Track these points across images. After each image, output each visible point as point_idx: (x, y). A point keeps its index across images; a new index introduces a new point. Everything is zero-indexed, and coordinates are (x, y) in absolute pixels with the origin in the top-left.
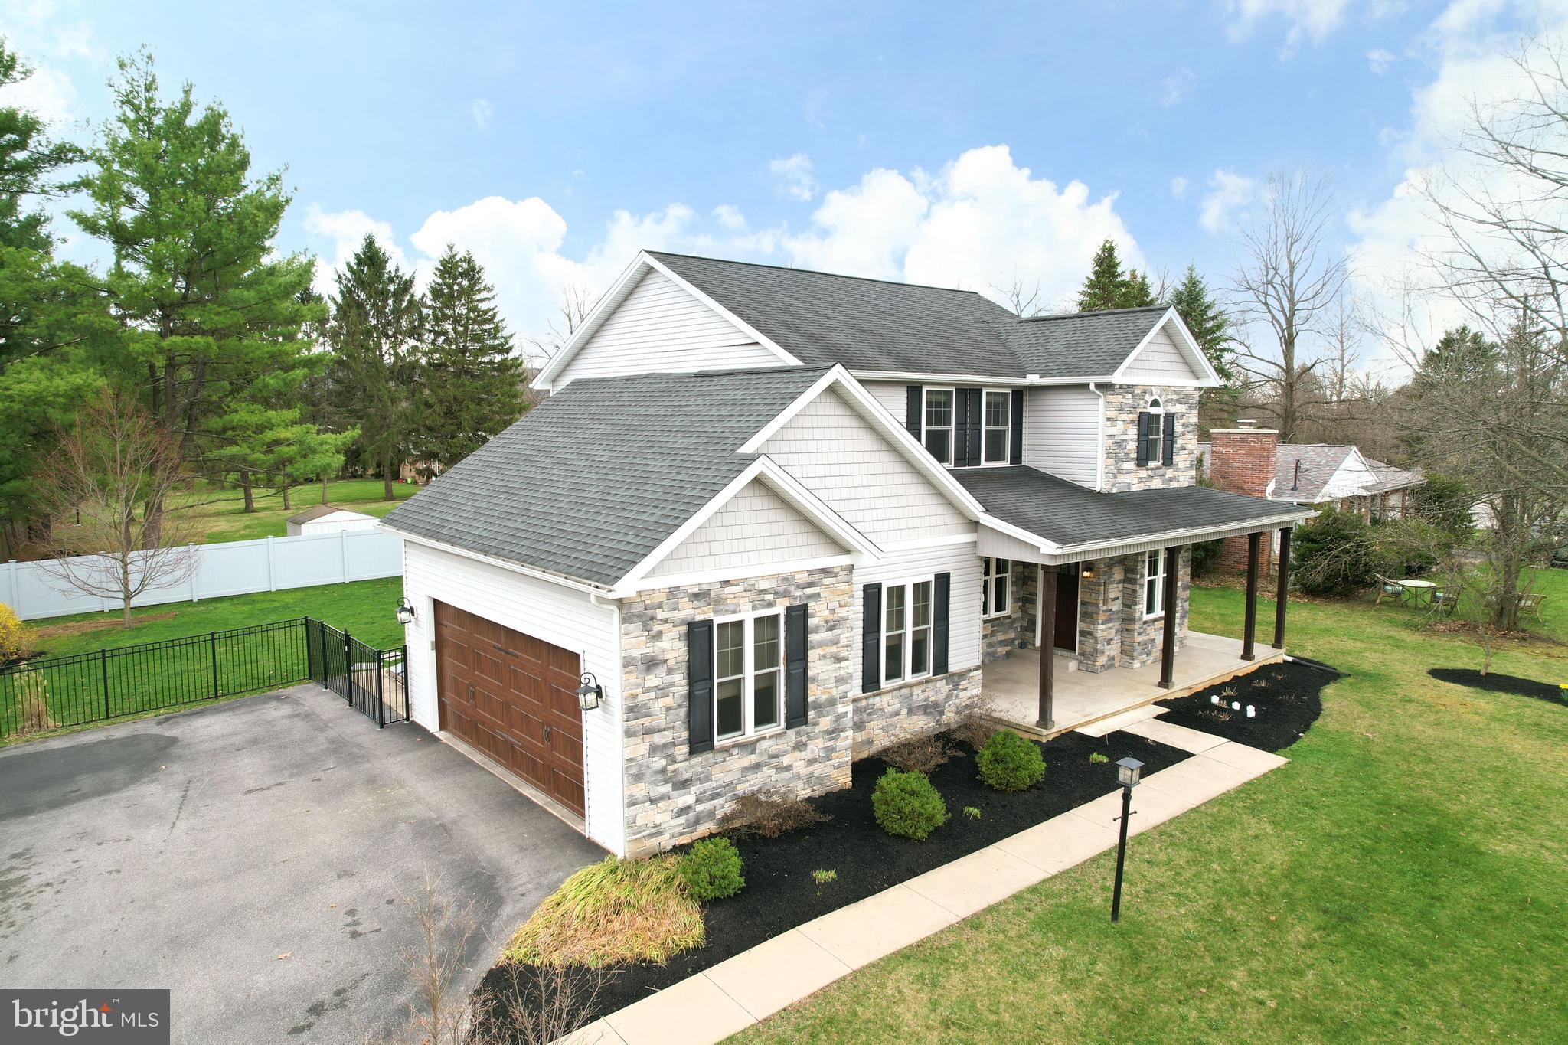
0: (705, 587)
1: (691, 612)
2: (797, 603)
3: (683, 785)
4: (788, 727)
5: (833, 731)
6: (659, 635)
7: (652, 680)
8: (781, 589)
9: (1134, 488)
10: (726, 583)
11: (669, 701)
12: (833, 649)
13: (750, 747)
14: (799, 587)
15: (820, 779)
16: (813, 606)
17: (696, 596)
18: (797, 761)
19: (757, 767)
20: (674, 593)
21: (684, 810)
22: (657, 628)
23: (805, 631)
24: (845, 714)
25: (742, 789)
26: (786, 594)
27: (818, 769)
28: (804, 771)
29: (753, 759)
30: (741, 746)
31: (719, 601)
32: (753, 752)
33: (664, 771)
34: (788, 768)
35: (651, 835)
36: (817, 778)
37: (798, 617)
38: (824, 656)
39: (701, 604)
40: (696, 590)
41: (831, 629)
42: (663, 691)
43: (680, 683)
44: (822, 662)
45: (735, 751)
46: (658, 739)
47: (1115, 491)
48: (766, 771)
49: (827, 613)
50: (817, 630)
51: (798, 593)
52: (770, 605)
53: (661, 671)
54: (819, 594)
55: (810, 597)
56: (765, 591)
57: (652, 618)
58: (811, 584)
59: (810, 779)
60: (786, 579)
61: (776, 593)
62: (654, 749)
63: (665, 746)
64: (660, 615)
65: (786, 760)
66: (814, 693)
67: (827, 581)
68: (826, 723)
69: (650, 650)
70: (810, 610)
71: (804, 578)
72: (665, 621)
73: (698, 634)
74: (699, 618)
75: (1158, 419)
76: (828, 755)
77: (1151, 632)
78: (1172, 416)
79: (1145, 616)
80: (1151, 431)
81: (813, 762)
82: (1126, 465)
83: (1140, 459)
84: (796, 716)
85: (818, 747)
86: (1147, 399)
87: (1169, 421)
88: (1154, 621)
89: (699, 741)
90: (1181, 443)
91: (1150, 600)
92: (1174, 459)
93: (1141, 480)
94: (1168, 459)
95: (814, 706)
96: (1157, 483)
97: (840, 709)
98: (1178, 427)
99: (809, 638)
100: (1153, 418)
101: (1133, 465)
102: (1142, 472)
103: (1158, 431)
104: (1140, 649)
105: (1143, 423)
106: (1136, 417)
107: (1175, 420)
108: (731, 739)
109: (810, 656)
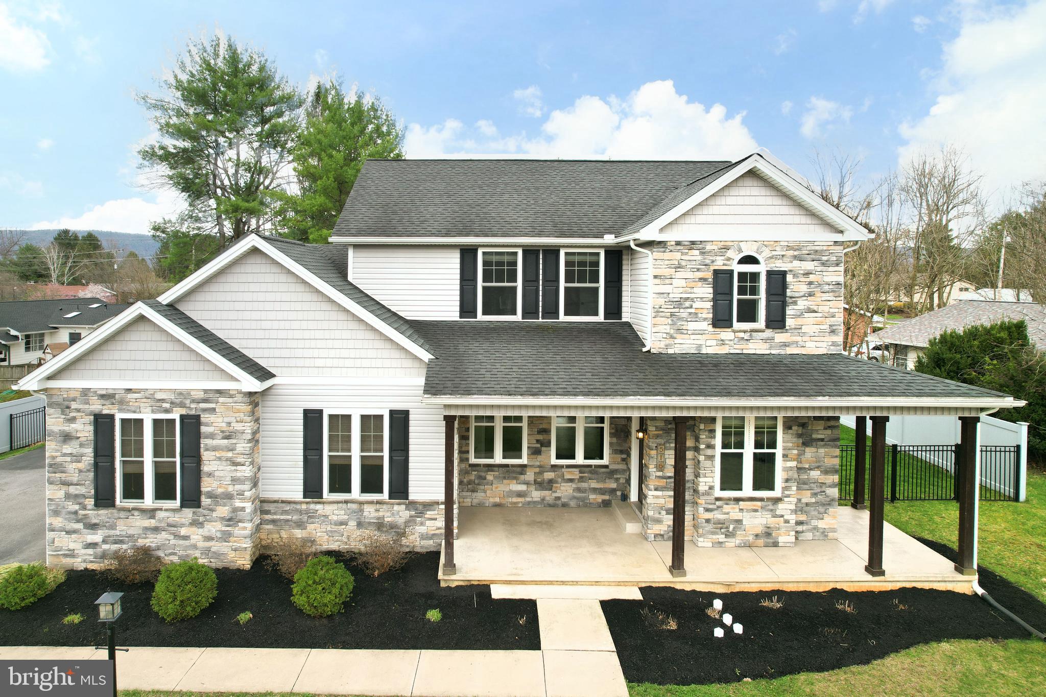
0: (111, 392)
1: (100, 407)
2: (193, 412)
3: (93, 527)
4: (183, 505)
5: (230, 520)
6: (73, 419)
7: (67, 449)
8: (178, 401)
9: (710, 351)
10: (129, 391)
11: (81, 466)
12: (230, 454)
13: (151, 513)
14: (193, 401)
15: (217, 555)
16: (205, 418)
17: (102, 396)
18: (196, 535)
19: (156, 530)
20: (85, 392)
21: (93, 545)
22: (72, 414)
23: (198, 436)
24: (243, 509)
25: (141, 542)
26: (182, 405)
27: (216, 546)
28: (201, 544)
29: (152, 523)
30: (143, 511)
31: (122, 402)
32: (153, 517)
33: (76, 513)
34: (186, 538)
35: (66, 556)
36: (214, 553)
37: (191, 424)
38: (220, 459)
39: (107, 402)
40: (104, 392)
41: (228, 437)
42: (77, 458)
43: (89, 452)
44: (218, 463)
45: (136, 513)
46: (72, 490)
47: (671, 351)
48: (164, 535)
49: (224, 425)
50: (212, 436)
51: (193, 406)
52: (167, 411)
53: (75, 443)
54: (214, 409)
55: (205, 410)
56: (163, 400)
57: (68, 407)
58: (205, 401)
59: (207, 552)
60: (181, 394)
61: (172, 403)
62: (68, 496)
63: (76, 496)
64: (74, 405)
65: (183, 531)
66: (207, 485)
67: (221, 400)
68: (223, 511)
69: (66, 428)
70: (203, 420)
71: (201, 395)
72: (78, 410)
73: (103, 424)
74: (105, 412)
75: (755, 276)
76: (226, 537)
77: (733, 511)
78: (783, 274)
79: (718, 493)
80: (742, 291)
81: (209, 539)
82: (692, 326)
83: (721, 320)
84: (192, 499)
85: (214, 528)
86: (730, 254)
87: (778, 280)
88: (737, 500)
89: (104, 499)
90: (802, 304)
91: (731, 478)
92: (789, 322)
93: (723, 342)
94: (777, 321)
95: (210, 495)
96: (757, 347)
97: (238, 504)
98: (795, 287)
99: (204, 442)
100: (742, 276)
101: (706, 326)
102: (726, 334)
103: (754, 291)
104: (709, 527)
105: (721, 279)
106: (709, 275)
107: (789, 278)
108: (131, 503)
109: (206, 455)
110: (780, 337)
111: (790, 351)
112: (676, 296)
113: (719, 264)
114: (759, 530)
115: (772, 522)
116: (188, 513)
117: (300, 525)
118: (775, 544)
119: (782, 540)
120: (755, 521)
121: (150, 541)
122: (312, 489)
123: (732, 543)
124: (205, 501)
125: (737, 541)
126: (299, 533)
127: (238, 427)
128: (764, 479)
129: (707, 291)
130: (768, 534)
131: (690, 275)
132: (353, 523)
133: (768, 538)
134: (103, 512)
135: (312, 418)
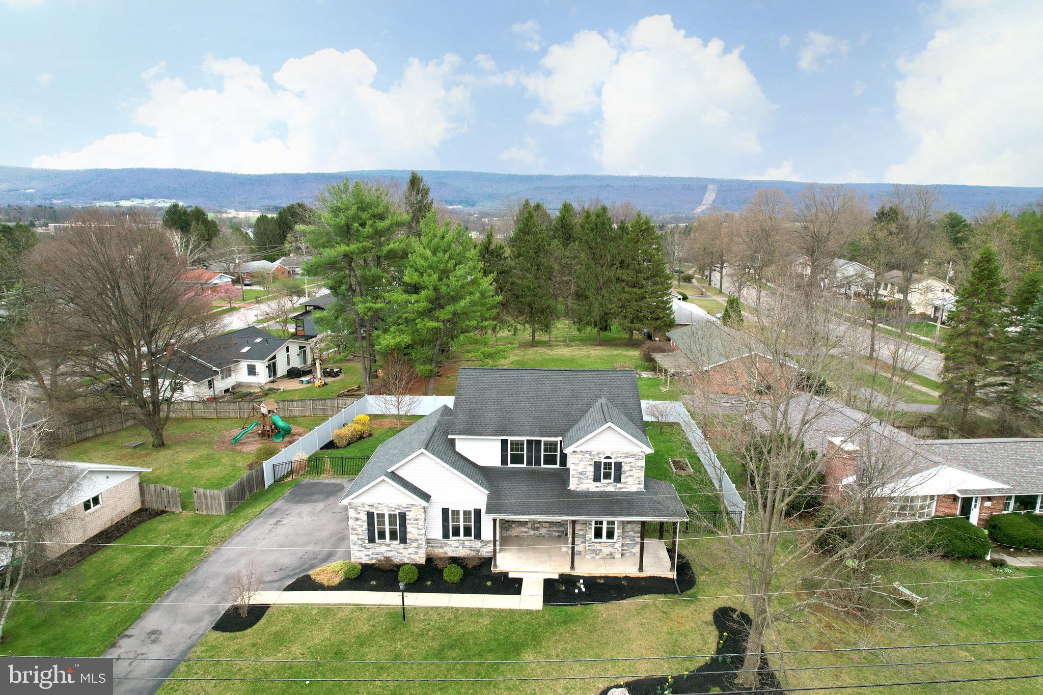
0: (373, 504)
1: (369, 509)
2: (403, 511)
3: (368, 549)
4: (401, 542)
5: (417, 547)
6: (359, 513)
7: (358, 523)
8: (397, 507)
9: (593, 490)
10: (380, 503)
11: (363, 529)
12: (417, 526)
13: (389, 545)
14: (403, 507)
15: (413, 559)
16: (407, 513)
18: (405, 552)
19: (391, 551)
20: (363, 504)
21: (369, 555)
22: (359, 511)
23: (405, 519)
24: (422, 544)
25: (385, 555)
26: (399, 509)
27: (412, 556)
28: (408, 555)
29: (389, 548)
30: (386, 544)
31: (377, 507)
33: (362, 544)
34: (402, 553)
35: (359, 559)
37: (403, 516)
39: (371, 507)
40: (370, 504)
41: (416, 520)
42: (362, 526)
43: (365, 525)
44: (413, 528)
45: (383, 545)
46: (360, 537)
47: (578, 490)
48: (393, 552)
49: (414, 516)
50: (410, 520)
51: (403, 509)
52: (393, 511)
53: (360, 521)
54: (411, 510)
55: (407, 511)
56: (392, 507)
57: (357, 509)
58: (408, 507)
59: (409, 558)
60: (398, 505)
61: (395, 508)
62: (358, 539)
63: (362, 539)
64: (360, 508)
65: (401, 551)
66: (409, 536)
67: (414, 507)
68: (415, 544)
71: (406, 506)
72: (361, 510)
73: (370, 515)
74: (371, 511)
75: (610, 464)
76: (416, 553)
77: (598, 546)
78: (621, 463)
79: (593, 540)
80: (605, 468)
81: (410, 554)
82: (586, 481)
83: (597, 479)
84: (404, 540)
85: (411, 550)
86: (601, 455)
87: (619, 466)
88: (600, 543)
89: (372, 540)
90: (628, 474)
91: (598, 534)
92: (623, 480)
93: (597, 487)
94: (618, 479)
95: (410, 539)
96: (611, 489)
97: (420, 542)
98: (625, 467)
99: (407, 521)
100: (605, 464)
101: (591, 481)
102: (598, 484)
103: (610, 469)
104: (590, 552)
105: (597, 465)
106: (593, 463)
107: (623, 464)
108: (381, 541)
109: (408, 526)
110: (619, 485)
111: (623, 490)
112: (580, 470)
113: (597, 460)
114: (608, 553)
115: (613, 550)
116: (402, 545)
117: (441, 547)
118: (614, 558)
119: (616, 556)
120: (606, 550)
121: (389, 554)
122: (446, 535)
123: (597, 557)
124: (408, 541)
125: (600, 556)
126: (441, 550)
127: (420, 517)
128: (610, 535)
129: (592, 469)
130: (611, 555)
131: (585, 463)
132: (461, 548)
133: (611, 556)
134: (371, 544)
135: (445, 512)
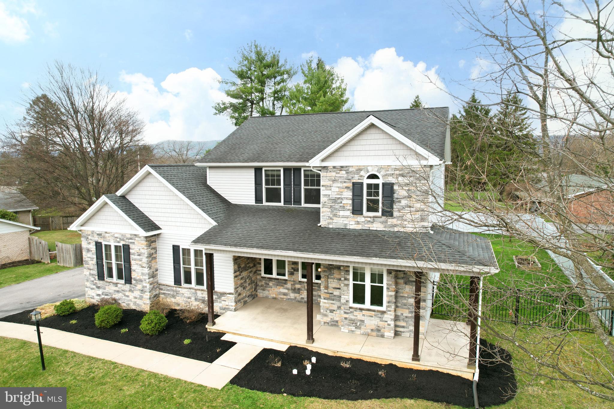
0: (100, 233)
1: (97, 239)
2: (127, 244)
3: (98, 287)
4: (126, 282)
5: (142, 291)
6: (90, 243)
7: (89, 255)
8: (122, 238)
10: (106, 232)
11: (93, 262)
12: (140, 263)
13: (116, 284)
14: (127, 239)
15: (138, 305)
17: (98, 234)
18: (131, 295)
19: (118, 291)
20: (93, 232)
21: (99, 295)
22: (89, 241)
23: (129, 253)
24: (146, 287)
25: (114, 296)
26: (123, 240)
27: (138, 301)
28: (133, 300)
29: (116, 289)
30: (113, 283)
31: (104, 237)
32: (117, 286)
33: (93, 281)
34: (128, 296)
35: (91, 298)
36: (137, 304)
37: (127, 248)
38: (137, 264)
39: (99, 237)
40: (98, 233)
41: (139, 255)
42: (91, 259)
43: (95, 259)
44: (136, 266)
45: (111, 284)
46: (91, 272)
48: (121, 294)
49: (138, 249)
50: (134, 254)
51: (127, 241)
52: (119, 242)
53: (91, 253)
54: (134, 243)
55: (131, 243)
56: (117, 237)
57: (88, 238)
58: (131, 239)
59: (135, 304)
60: (122, 235)
61: (120, 239)
62: (90, 274)
63: (93, 274)
64: (90, 237)
65: (127, 294)
66: (134, 275)
67: (136, 239)
68: (139, 287)
69: (88, 247)
70: (131, 247)
71: (129, 236)
72: (91, 240)
73: (98, 245)
74: (99, 241)
75: (377, 186)
76: (141, 298)
77: (359, 316)
78: (392, 185)
79: (351, 304)
80: (369, 194)
81: (136, 298)
82: (342, 213)
83: (357, 210)
84: (129, 280)
85: (137, 293)
86: (362, 173)
87: (389, 188)
88: (361, 310)
89: (101, 277)
90: (404, 202)
91: (359, 297)
92: (395, 214)
93: (358, 223)
94: (388, 213)
95: (135, 280)
96: (377, 226)
97: (145, 284)
98: (400, 192)
99: (132, 256)
100: (369, 186)
101: (348, 213)
102: (360, 219)
103: (377, 194)
104: (347, 322)
105: (357, 188)
106: (350, 185)
107: (396, 187)
108: (109, 280)
109: (133, 262)
110: (391, 221)
111: (396, 230)
112: (334, 196)
113: (356, 179)
114: (374, 327)
115: (381, 324)
116: (128, 286)
117: (174, 296)
118: (383, 336)
119: (386, 334)
120: (372, 322)
121: (116, 296)
122: (177, 282)
123: (358, 332)
124: (133, 282)
125: (362, 331)
126: (173, 300)
127: (142, 251)
128: (377, 299)
129: (349, 194)
130: (379, 330)
131: (339, 185)
132: (193, 299)
133: (378, 332)
134: (101, 282)
135: (176, 249)
